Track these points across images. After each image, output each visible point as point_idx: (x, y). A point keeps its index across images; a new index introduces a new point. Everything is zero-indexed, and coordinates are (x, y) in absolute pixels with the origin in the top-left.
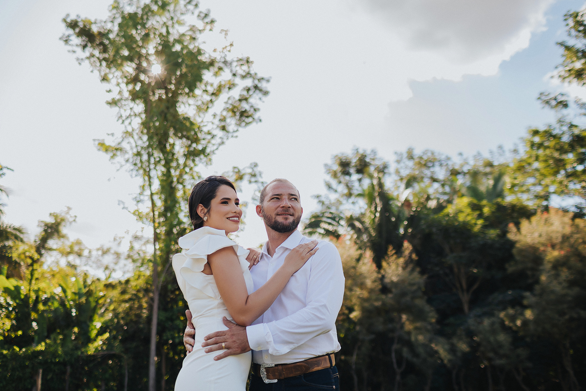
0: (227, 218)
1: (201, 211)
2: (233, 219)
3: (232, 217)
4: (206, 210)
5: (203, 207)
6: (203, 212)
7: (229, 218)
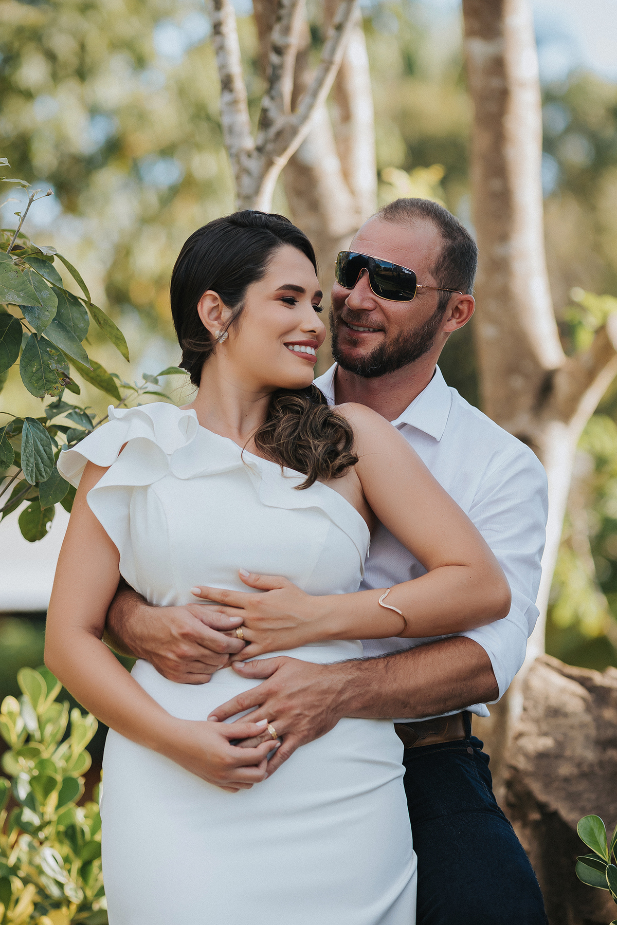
0: (287, 344)
1: (210, 313)
2: (303, 349)
3: (301, 344)
4: (227, 313)
5: (219, 302)
6: (215, 314)
7: (293, 344)
